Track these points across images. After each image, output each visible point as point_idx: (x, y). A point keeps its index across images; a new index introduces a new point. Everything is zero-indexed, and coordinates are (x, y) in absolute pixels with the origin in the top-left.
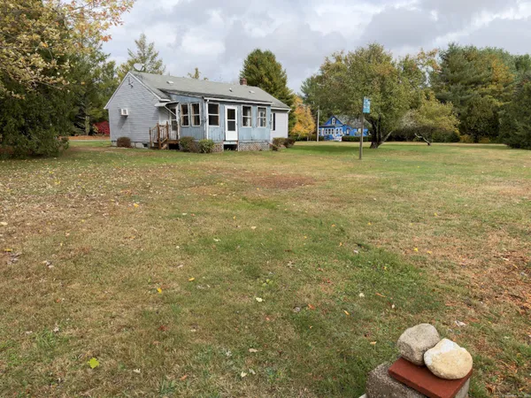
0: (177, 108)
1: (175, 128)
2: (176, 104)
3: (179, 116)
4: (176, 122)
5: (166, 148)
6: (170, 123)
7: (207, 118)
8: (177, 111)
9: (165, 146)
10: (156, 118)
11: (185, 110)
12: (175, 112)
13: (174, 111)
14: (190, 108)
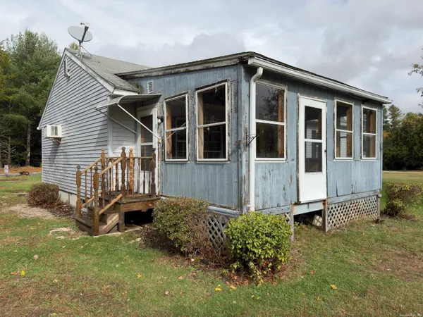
0: (155, 112)
1: (147, 165)
2: (155, 99)
3: (160, 134)
4: (151, 149)
5: (118, 227)
6: (137, 153)
7: (253, 132)
8: (156, 121)
9: (114, 219)
10: (102, 141)
11: (177, 114)
12: (150, 124)
13: (148, 120)
14: (194, 109)
